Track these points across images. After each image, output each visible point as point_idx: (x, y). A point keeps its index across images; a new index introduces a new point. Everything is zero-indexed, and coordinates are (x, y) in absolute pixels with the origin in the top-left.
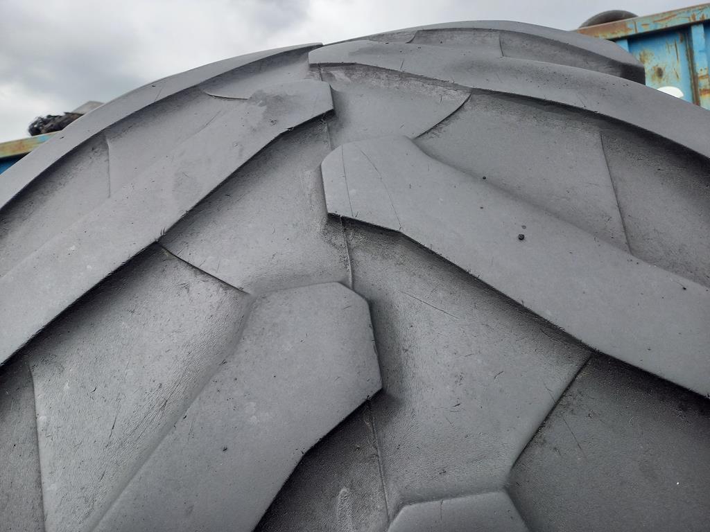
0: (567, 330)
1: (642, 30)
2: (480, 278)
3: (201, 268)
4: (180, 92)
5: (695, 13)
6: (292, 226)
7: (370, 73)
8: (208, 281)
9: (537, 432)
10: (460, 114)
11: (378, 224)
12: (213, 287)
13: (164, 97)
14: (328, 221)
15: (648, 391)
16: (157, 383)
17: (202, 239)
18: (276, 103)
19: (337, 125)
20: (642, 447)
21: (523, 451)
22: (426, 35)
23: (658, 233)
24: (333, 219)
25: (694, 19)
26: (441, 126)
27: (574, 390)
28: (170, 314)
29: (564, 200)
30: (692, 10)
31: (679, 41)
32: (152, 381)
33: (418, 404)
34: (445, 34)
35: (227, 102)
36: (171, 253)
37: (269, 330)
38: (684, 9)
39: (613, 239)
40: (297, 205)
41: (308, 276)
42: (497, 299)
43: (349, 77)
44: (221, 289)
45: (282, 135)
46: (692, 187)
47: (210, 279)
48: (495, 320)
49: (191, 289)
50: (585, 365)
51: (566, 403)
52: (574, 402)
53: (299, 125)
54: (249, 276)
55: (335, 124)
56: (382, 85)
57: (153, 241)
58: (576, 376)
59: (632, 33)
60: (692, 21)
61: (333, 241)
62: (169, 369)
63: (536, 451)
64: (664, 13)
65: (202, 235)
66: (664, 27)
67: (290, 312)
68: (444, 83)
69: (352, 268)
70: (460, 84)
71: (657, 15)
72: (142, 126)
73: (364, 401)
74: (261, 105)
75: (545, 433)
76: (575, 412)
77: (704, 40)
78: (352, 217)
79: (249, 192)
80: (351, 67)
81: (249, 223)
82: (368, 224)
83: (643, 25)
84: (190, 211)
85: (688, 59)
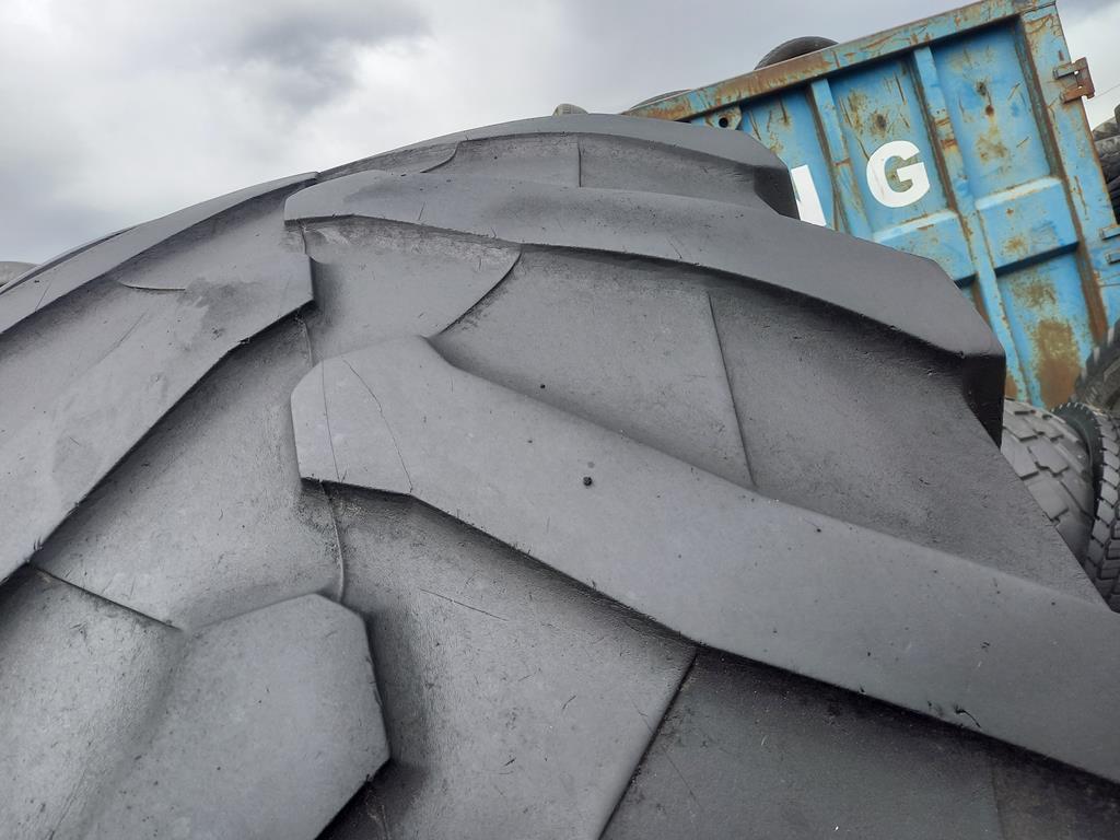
0: (659, 619)
1: (845, 62)
2: (531, 554)
3: (104, 595)
4: (78, 288)
5: (916, 32)
6: (249, 503)
7: (376, 228)
8: (116, 616)
9: (630, 783)
10: (507, 286)
11: (378, 488)
12: (125, 624)
13: (50, 301)
14: (304, 490)
15: (783, 693)
16: (38, 804)
17: (107, 544)
18: (225, 297)
19: (323, 324)
20: (783, 781)
21: (611, 819)
22: (472, 147)
23: (793, 439)
24: (310, 485)
25: (916, 41)
26: (481, 307)
27: (680, 707)
28: (57, 681)
29: (658, 406)
30: (910, 28)
31: (901, 72)
32: (29, 801)
33: (451, 771)
34: (499, 144)
35: (156, 297)
36: (55, 577)
37: (207, 693)
38: (901, 27)
39: (727, 461)
40: (258, 466)
41: (275, 584)
42: (558, 582)
43: (347, 237)
44: (138, 627)
45: (232, 353)
46: (845, 358)
47: (120, 612)
48: (561, 616)
49: (89, 632)
50: (691, 668)
51: (670, 730)
52: (682, 727)
53: (258, 334)
54: (182, 599)
55: (319, 323)
56: (395, 246)
57: (21, 561)
58: (680, 687)
59: (833, 68)
60: (913, 44)
61: (315, 520)
62: (57, 776)
63: (630, 814)
64: (873, 36)
65: (105, 538)
66: (876, 55)
67: (240, 655)
68: (483, 239)
69: (345, 561)
70: (504, 238)
71: (864, 39)
72: (16, 353)
73: (361, 784)
74: (201, 304)
75: (642, 784)
76: (684, 742)
77: (934, 69)
78: (337, 481)
79: (182, 453)
80: (347, 220)
81: (182, 506)
82: (362, 488)
83: (846, 55)
84: (82, 502)
85: (918, 99)
